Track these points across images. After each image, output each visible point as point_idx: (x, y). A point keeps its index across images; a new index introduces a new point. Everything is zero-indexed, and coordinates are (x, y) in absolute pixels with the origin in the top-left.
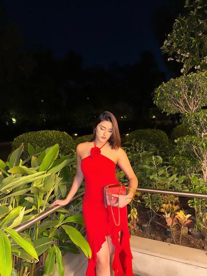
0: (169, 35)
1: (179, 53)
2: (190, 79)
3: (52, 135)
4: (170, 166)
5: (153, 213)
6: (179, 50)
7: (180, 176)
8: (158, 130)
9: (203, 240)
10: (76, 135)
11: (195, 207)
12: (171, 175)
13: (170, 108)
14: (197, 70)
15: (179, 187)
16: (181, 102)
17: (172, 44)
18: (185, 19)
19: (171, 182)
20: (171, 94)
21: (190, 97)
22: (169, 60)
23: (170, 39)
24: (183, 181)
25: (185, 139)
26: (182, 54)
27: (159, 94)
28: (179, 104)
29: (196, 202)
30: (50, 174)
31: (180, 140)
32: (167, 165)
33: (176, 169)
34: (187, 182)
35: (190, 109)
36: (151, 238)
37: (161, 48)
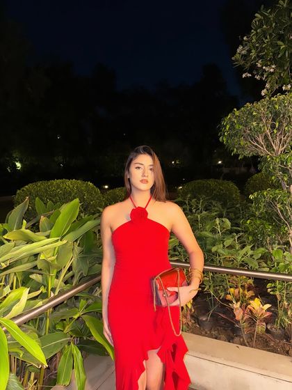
0: (245, 38)
1: (259, 65)
2: (276, 103)
3: (71, 186)
4: (241, 234)
5: (215, 300)
6: (260, 61)
7: (256, 248)
8: (226, 182)
9: (287, 341)
10: (106, 187)
11: (277, 293)
12: (243, 247)
13: (244, 148)
14: (286, 91)
15: (254, 264)
16: (260, 139)
17: (249, 51)
18: (270, 13)
19: (243, 257)
20: (246, 126)
21: (275, 131)
22: (244, 76)
23: (246, 45)
24: (260, 255)
25: (265, 193)
26: (264, 68)
27: (228, 126)
28: (257, 142)
29: (279, 286)
30: (65, 242)
31: (258, 196)
32: (238, 232)
33: (250, 238)
34: (266, 258)
35: (274, 150)
36: (211, 336)
37: (233, 58)
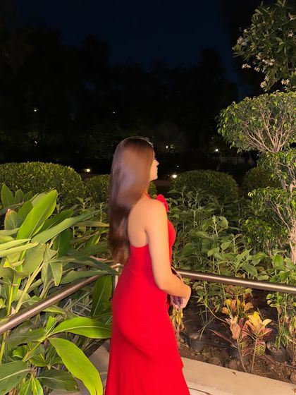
0: (245, 31)
1: (259, 58)
2: (275, 100)
3: (47, 171)
4: (239, 235)
6: (260, 54)
7: (255, 251)
8: (223, 174)
9: (289, 363)
10: (88, 170)
11: (278, 305)
12: (241, 250)
13: (243, 142)
14: (284, 85)
15: (253, 271)
16: (259, 135)
17: (249, 43)
18: (270, 10)
19: (241, 262)
20: (245, 120)
21: (274, 127)
22: (243, 67)
23: (246, 37)
24: (259, 260)
25: (264, 192)
26: (263, 61)
27: (227, 119)
28: (255, 136)
29: (279, 298)
30: (36, 244)
31: (256, 193)
32: (235, 233)
33: (249, 240)
34: (265, 264)
35: (273, 146)
37: (233, 48)
